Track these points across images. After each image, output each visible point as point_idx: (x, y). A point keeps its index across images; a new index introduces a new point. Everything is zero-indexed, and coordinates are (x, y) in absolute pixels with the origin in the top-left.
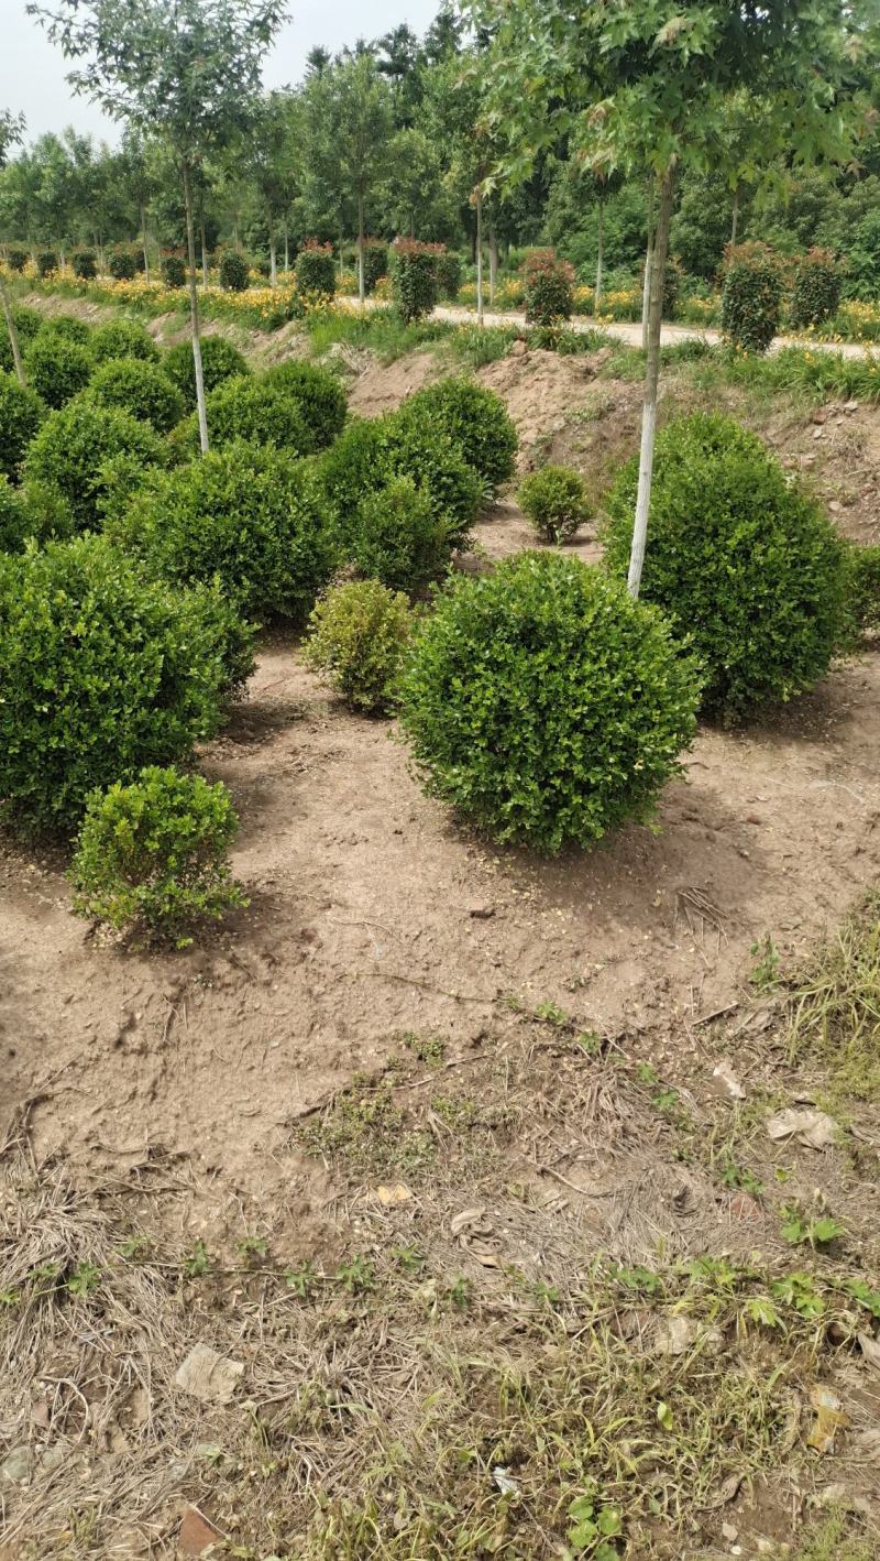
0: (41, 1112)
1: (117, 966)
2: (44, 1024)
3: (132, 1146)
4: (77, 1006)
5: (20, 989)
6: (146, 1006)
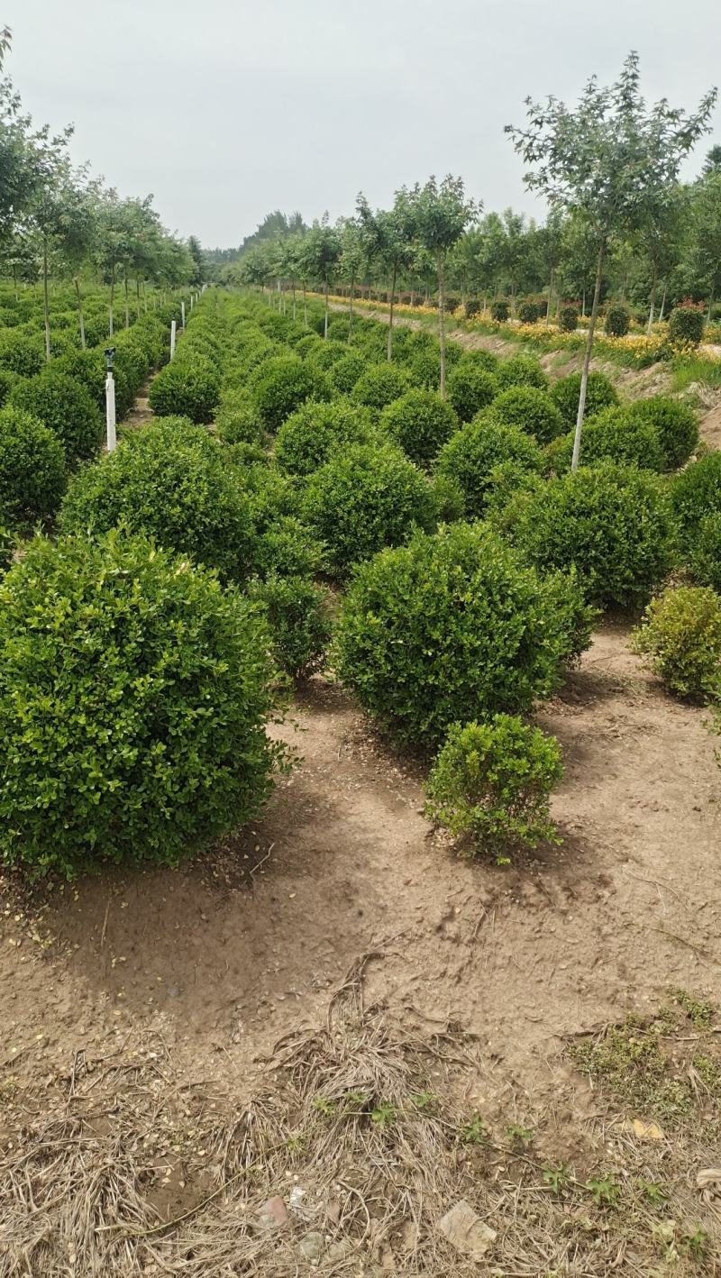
0: (374, 966)
1: (447, 865)
2: (387, 897)
3: (436, 1017)
4: (413, 889)
5: (374, 864)
6: (465, 904)
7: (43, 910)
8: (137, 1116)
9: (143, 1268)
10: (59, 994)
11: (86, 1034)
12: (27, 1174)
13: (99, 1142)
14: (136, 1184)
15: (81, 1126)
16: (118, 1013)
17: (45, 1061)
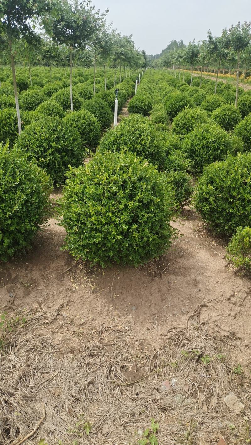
0: (204, 309)
1: (233, 278)
2: (210, 286)
3: (225, 330)
4: (220, 284)
5: (205, 274)
6: (239, 292)
7: (93, 277)
8: (121, 347)
9: (122, 395)
10: (97, 304)
11: (105, 318)
12: (86, 360)
13: (109, 353)
14: (121, 369)
15: (103, 347)
16: (116, 313)
17: (92, 325)
